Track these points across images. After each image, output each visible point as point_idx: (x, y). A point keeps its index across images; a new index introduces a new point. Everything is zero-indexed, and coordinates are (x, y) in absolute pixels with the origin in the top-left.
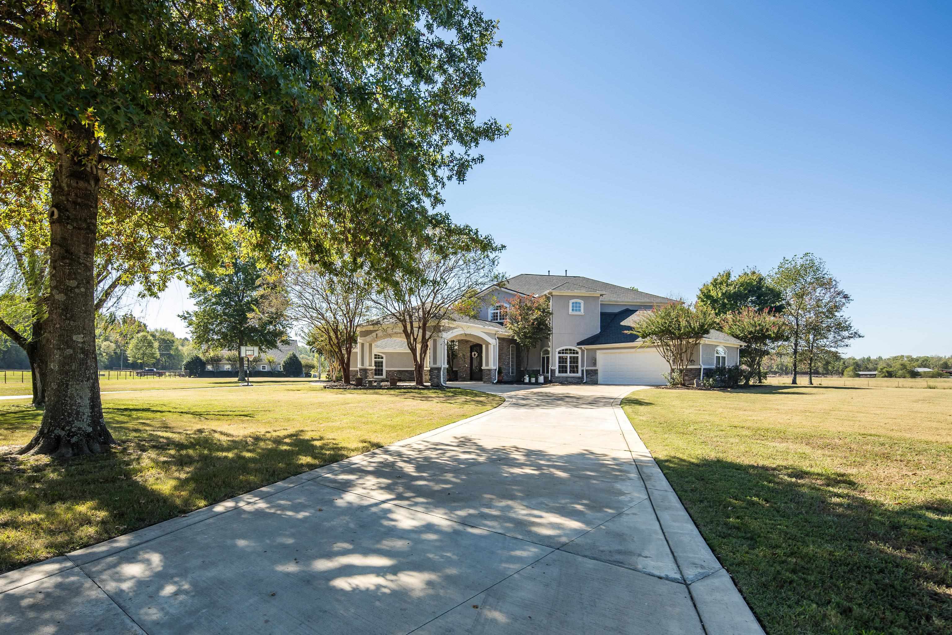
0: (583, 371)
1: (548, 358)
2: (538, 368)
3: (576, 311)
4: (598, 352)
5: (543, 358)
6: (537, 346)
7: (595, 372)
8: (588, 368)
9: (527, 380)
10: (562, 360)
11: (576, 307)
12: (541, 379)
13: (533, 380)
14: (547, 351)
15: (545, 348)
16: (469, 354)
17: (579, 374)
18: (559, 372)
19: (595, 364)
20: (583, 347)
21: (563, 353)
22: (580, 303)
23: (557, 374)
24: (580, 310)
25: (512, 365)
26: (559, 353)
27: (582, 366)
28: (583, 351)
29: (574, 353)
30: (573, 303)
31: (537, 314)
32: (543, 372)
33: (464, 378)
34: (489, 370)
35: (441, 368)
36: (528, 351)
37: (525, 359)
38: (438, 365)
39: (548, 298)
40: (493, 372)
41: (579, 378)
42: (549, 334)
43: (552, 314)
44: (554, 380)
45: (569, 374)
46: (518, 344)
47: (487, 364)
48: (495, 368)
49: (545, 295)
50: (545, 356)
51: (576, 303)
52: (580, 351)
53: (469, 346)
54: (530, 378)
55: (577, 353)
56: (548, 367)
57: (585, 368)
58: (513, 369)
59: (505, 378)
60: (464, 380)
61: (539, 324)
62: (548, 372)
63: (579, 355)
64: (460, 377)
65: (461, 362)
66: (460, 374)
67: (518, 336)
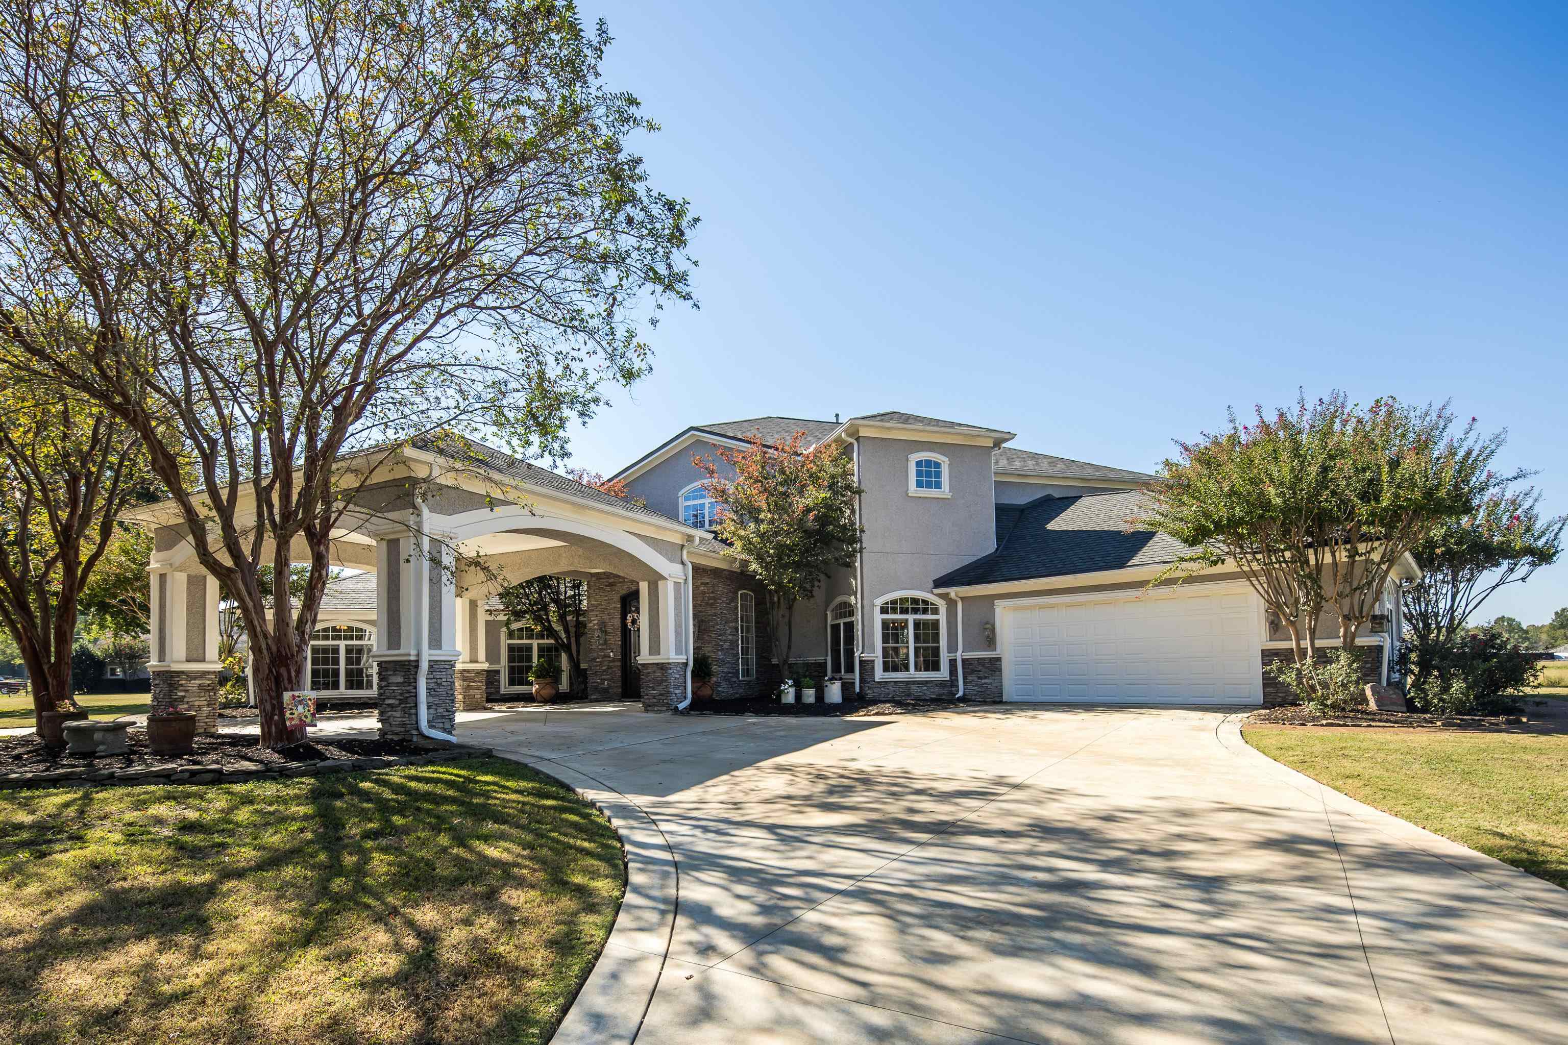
0: (953, 663)
1: (850, 627)
2: (821, 659)
3: (929, 486)
4: (1001, 607)
5: (836, 628)
6: (816, 592)
7: (994, 665)
8: (970, 655)
9: (789, 695)
10: (892, 632)
11: (929, 474)
12: (834, 692)
13: (809, 695)
14: (847, 605)
15: (840, 599)
16: (617, 622)
17: (943, 674)
18: (886, 669)
19: (990, 641)
20: (953, 592)
21: (894, 611)
22: (938, 465)
23: (879, 674)
24: (938, 485)
25: (745, 651)
26: (884, 611)
27: (952, 648)
28: (951, 604)
29: (925, 611)
30: (919, 464)
31: (815, 495)
32: (836, 668)
33: (606, 690)
34: (663, 667)
35: (416, 665)
36: (790, 608)
37: (783, 631)
38: (407, 651)
39: (847, 450)
40: (674, 675)
41: (942, 684)
42: (852, 555)
43: (859, 492)
44: (870, 694)
45: (913, 674)
46: (759, 587)
47: (655, 648)
48: (682, 659)
49: (838, 440)
50: (842, 622)
51: (928, 463)
52: (942, 605)
53: (616, 598)
54: (799, 687)
55: (936, 611)
56: (850, 653)
57: (959, 655)
58: (747, 663)
59: (724, 690)
60: (606, 698)
61: (823, 520)
62: (850, 669)
63: (942, 617)
64: (596, 689)
65: (595, 644)
66: (594, 680)
67: (760, 558)
